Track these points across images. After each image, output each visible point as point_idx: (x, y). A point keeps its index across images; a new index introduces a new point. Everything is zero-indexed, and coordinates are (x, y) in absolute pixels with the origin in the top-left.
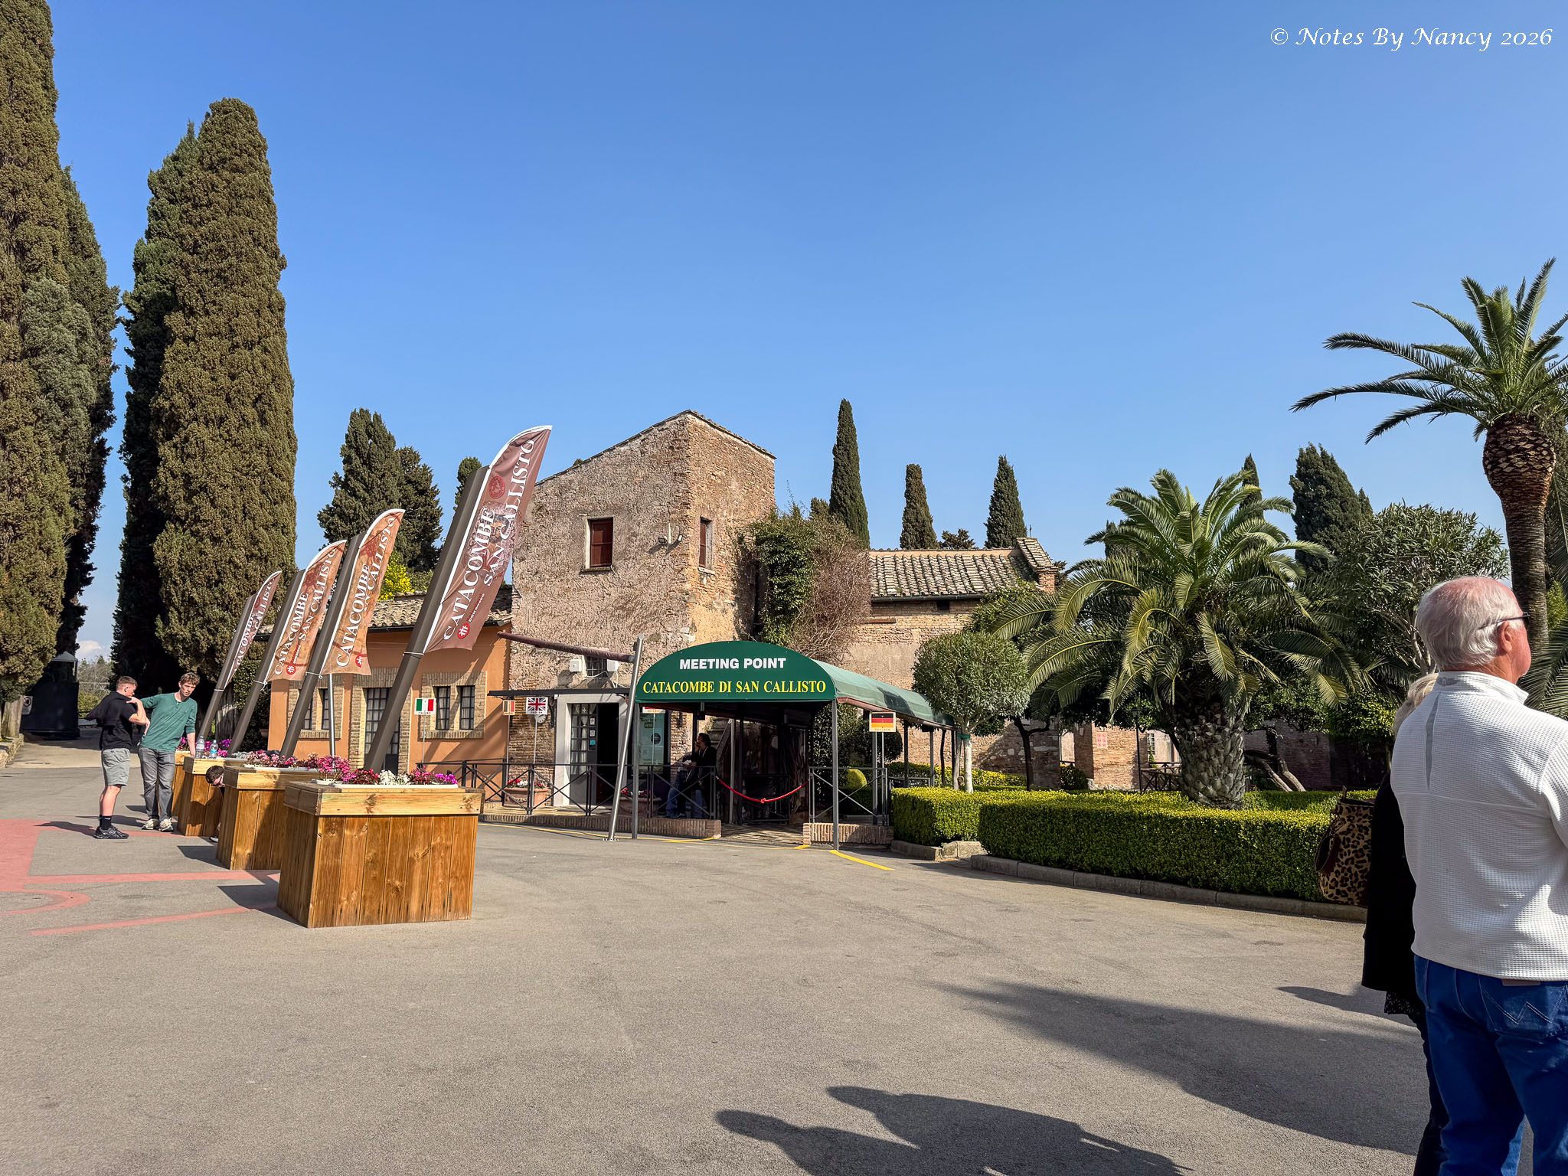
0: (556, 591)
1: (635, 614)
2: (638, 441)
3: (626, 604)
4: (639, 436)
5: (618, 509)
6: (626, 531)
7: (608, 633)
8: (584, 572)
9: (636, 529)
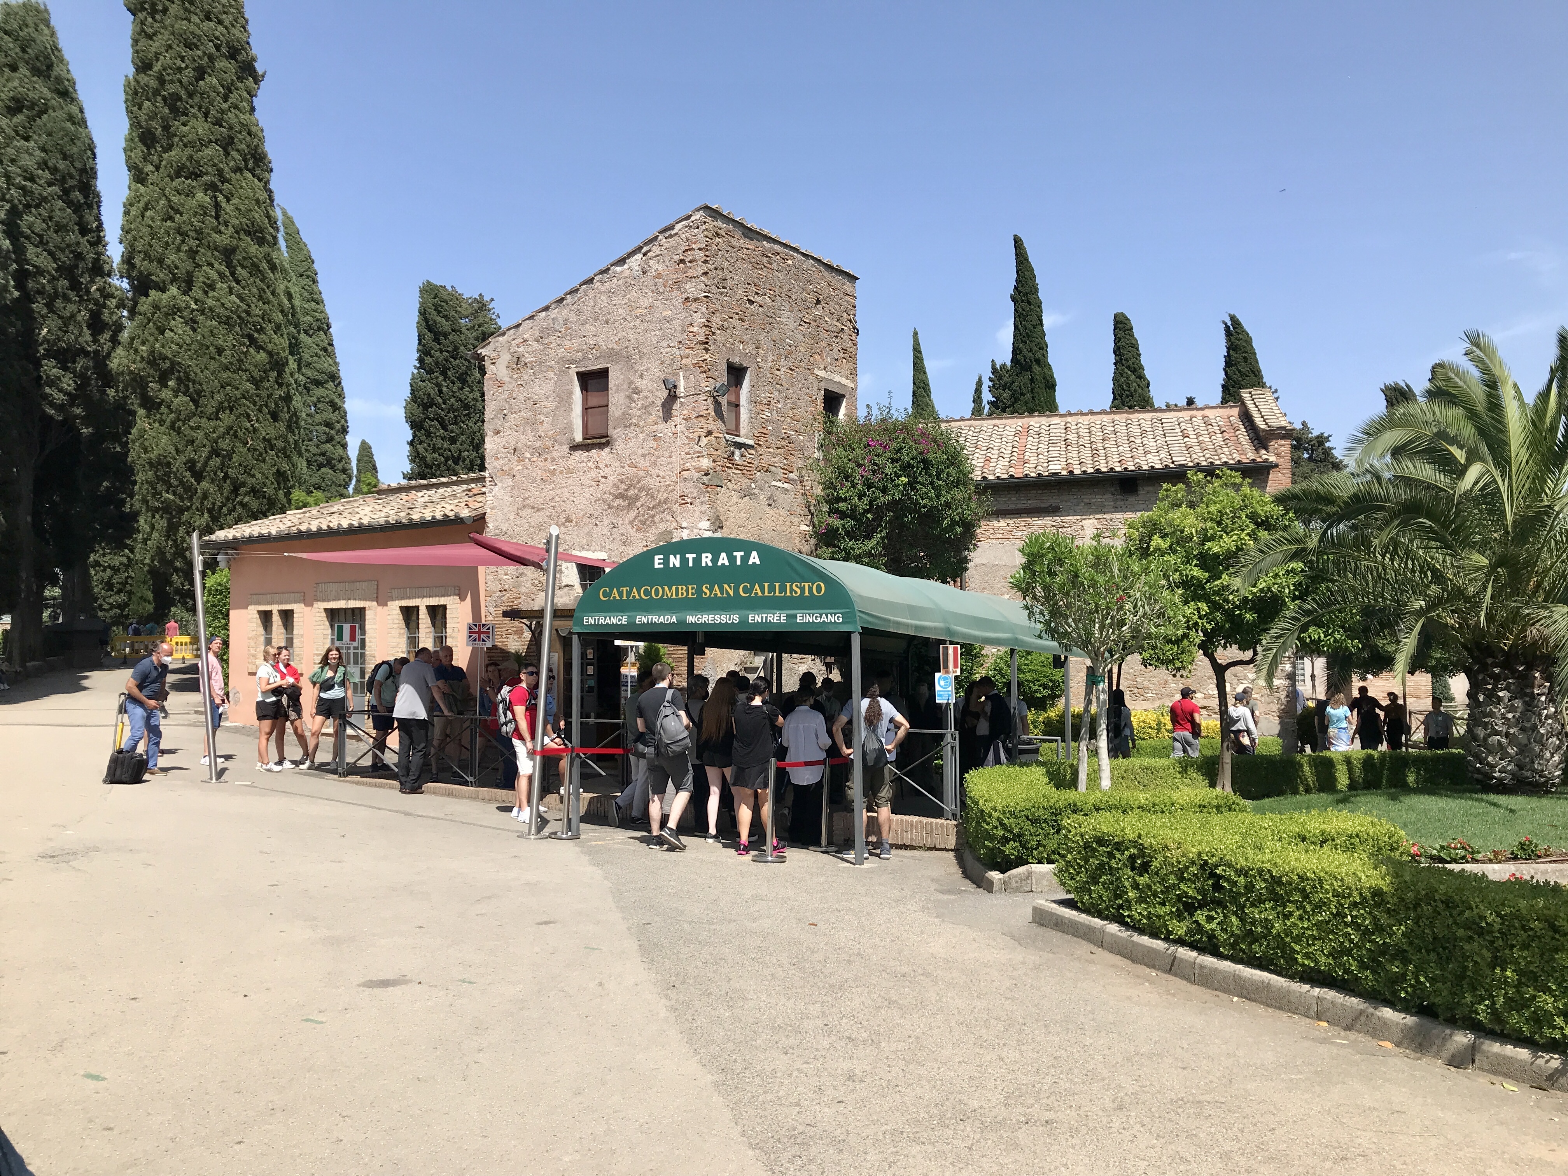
0: (539, 473)
1: (638, 504)
2: (639, 256)
3: (627, 490)
4: (640, 248)
5: (613, 355)
6: (625, 386)
7: (605, 531)
8: (575, 447)
9: (640, 383)
